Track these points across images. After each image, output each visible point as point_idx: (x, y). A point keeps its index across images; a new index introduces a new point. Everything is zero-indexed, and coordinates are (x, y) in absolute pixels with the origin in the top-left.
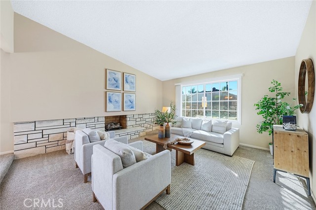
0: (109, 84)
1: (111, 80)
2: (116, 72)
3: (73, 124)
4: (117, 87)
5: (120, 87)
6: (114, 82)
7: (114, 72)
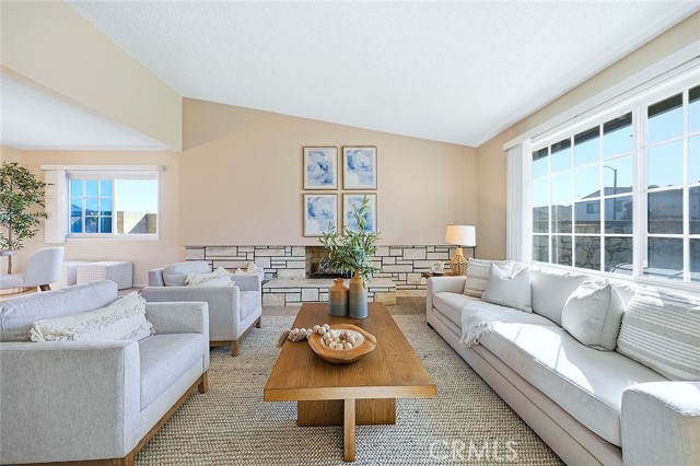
0: (309, 177)
1: (312, 168)
2: (324, 150)
3: (251, 257)
4: (326, 182)
5: (334, 182)
6: (319, 171)
7: (318, 149)
